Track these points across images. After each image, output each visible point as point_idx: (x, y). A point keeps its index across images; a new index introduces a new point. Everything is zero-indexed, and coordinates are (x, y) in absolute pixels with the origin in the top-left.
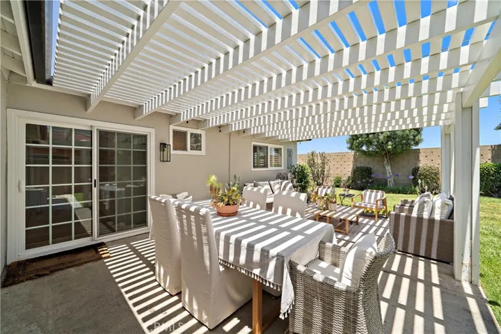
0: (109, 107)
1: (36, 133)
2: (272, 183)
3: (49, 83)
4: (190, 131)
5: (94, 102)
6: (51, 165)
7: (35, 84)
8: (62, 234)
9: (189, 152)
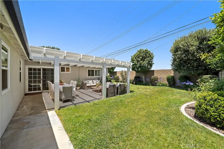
0: (44, 64)
1: (30, 69)
2: (93, 81)
3: (32, 60)
4: (66, 67)
5: (40, 63)
6: (33, 76)
7: (30, 61)
8: (35, 89)
9: (66, 72)
